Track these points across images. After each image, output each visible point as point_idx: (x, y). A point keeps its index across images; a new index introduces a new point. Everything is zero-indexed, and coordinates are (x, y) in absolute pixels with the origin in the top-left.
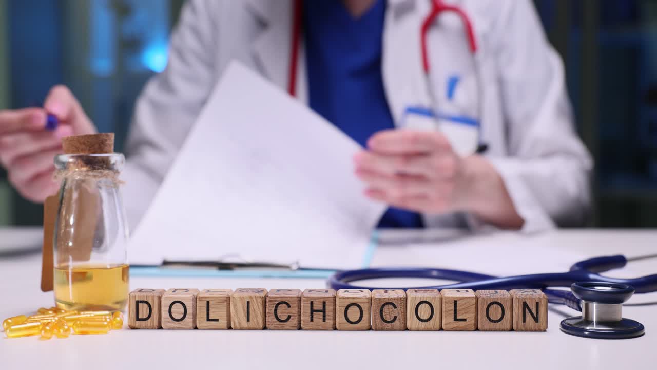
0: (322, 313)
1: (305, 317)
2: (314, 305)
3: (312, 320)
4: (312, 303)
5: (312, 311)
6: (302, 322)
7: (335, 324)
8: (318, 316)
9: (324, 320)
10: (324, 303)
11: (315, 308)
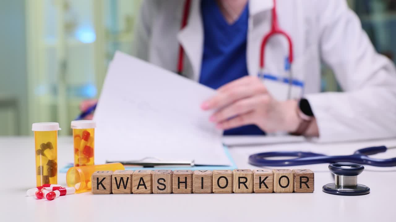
0: (184, 184)
1: (175, 186)
2: (180, 179)
3: (179, 188)
4: (179, 178)
5: (179, 183)
6: (173, 189)
7: (192, 190)
8: (182, 186)
9: (186, 188)
10: (186, 178)
11: (180, 181)
